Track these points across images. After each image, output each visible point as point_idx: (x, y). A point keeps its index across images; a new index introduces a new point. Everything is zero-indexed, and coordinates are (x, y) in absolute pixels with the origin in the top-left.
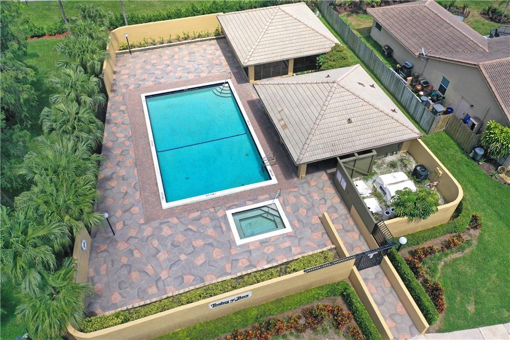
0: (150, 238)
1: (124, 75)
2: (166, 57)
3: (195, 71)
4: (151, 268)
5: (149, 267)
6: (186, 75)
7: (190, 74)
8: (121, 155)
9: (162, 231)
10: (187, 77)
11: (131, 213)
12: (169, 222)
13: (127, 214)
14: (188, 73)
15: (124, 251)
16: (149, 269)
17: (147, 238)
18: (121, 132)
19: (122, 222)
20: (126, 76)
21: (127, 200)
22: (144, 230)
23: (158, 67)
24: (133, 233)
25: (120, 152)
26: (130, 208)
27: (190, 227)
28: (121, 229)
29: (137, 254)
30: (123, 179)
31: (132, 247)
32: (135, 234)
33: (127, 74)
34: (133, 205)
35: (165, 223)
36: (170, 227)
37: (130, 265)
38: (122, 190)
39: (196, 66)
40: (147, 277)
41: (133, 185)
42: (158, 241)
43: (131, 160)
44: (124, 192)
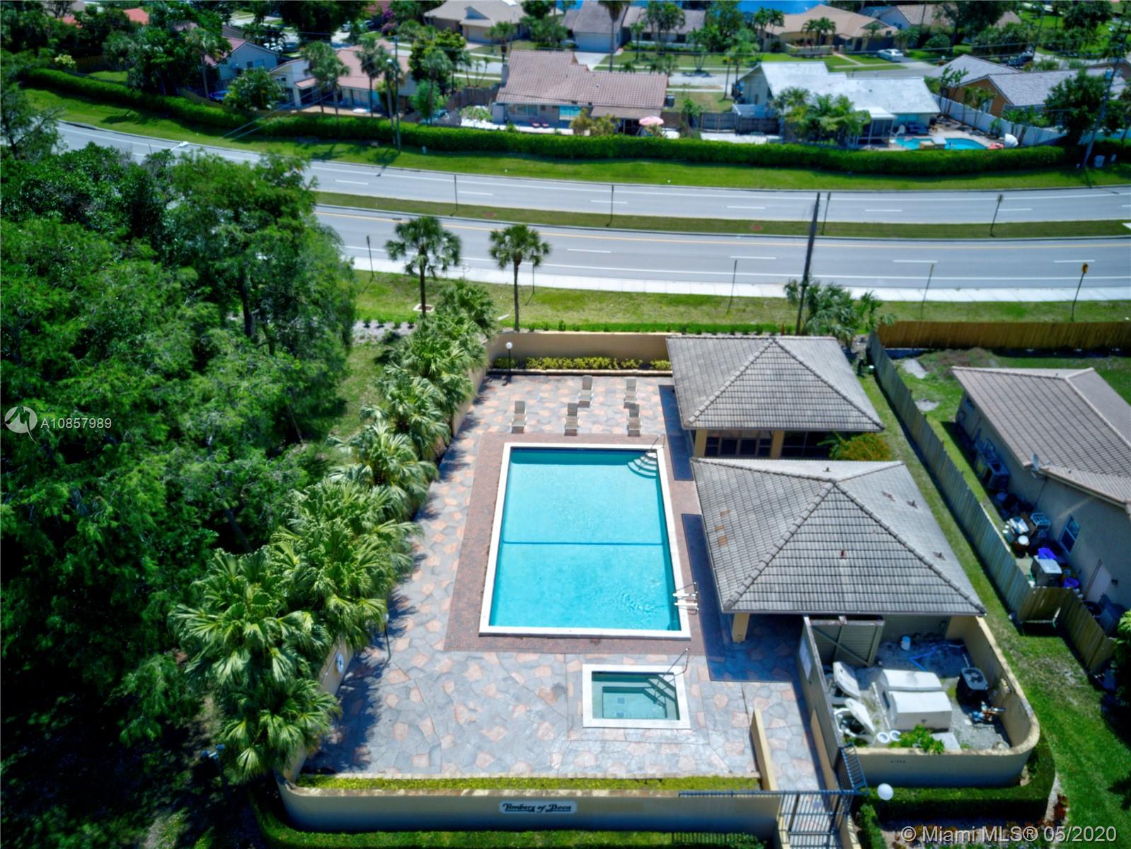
0: (443, 678)
1: (490, 407)
2: (566, 391)
3: (607, 421)
4: (429, 724)
5: (428, 723)
6: (590, 425)
7: (596, 426)
8: (442, 532)
9: (467, 670)
10: (590, 429)
11: (427, 630)
12: (482, 658)
13: (421, 629)
14: (594, 423)
15: (397, 687)
16: (426, 725)
17: (439, 677)
18: (454, 497)
19: (408, 640)
20: (492, 410)
21: (428, 607)
22: (439, 661)
23: (547, 405)
24: (420, 661)
25: (441, 529)
26: (428, 621)
27: (513, 675)
28: (403, 651)
29: (415, 697)
30: (433, 573)
31: (411, 684)
32: (422, 664)
33: (494, 408)
34: (434, 618)
35: (475, 658)
36: (482, 668)
37: (399, 712)
38: (424, 589)
39: (610, 414)
40: (418, 738)
41: (444, 585)
42: (456, 684)
43: (455, 544)
44: (428, 592)
